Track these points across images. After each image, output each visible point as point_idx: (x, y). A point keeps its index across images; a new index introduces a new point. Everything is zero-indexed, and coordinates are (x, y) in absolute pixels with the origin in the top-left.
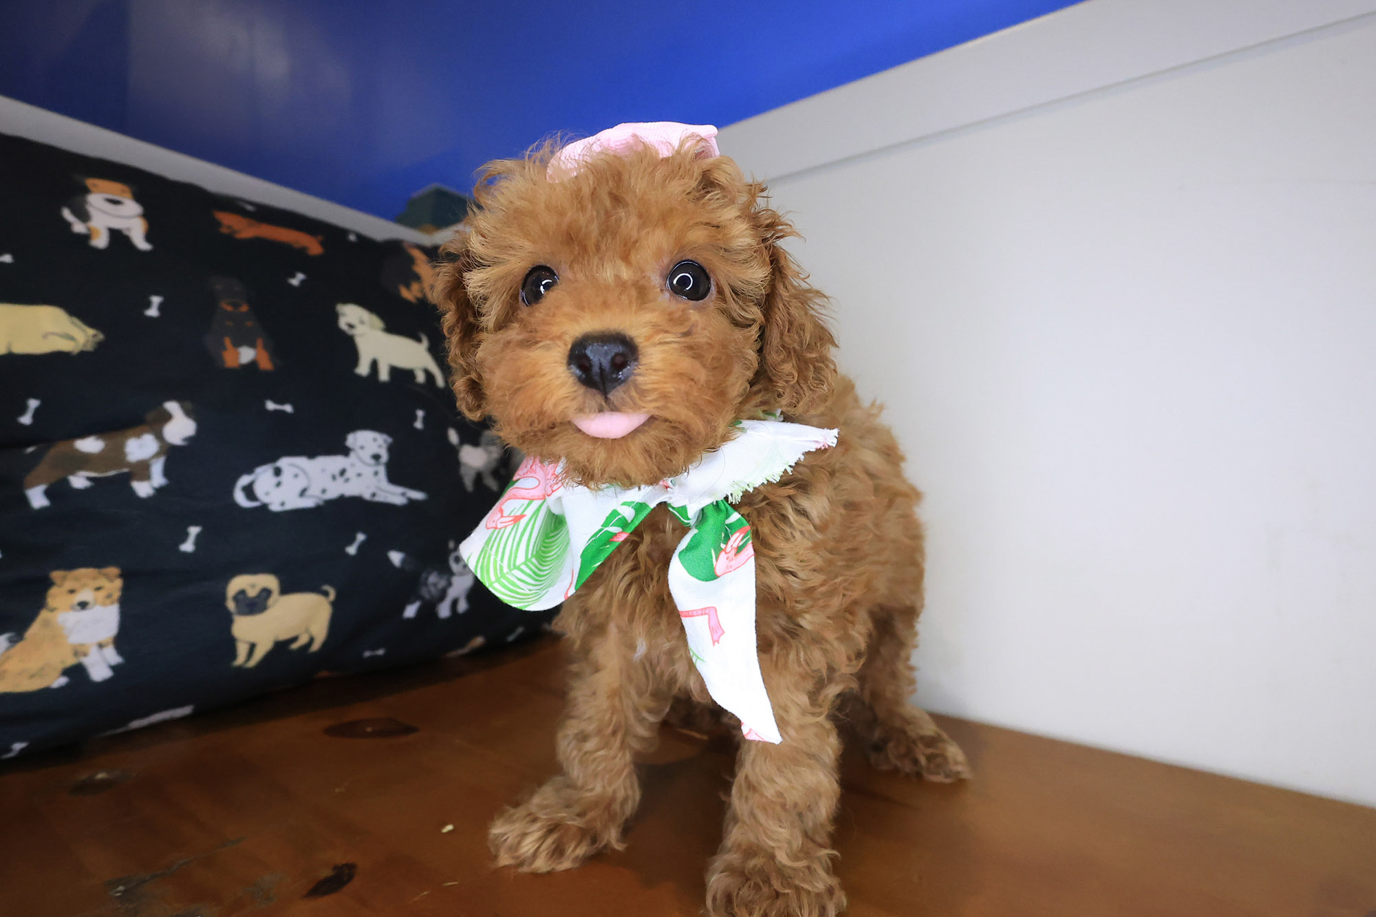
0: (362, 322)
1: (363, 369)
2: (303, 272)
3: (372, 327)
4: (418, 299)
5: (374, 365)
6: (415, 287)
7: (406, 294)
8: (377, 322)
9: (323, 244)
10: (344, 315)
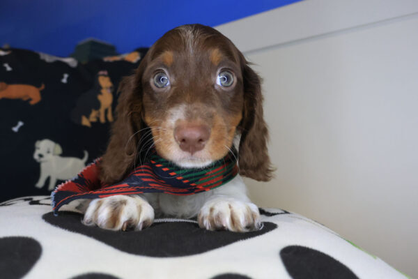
0: (48, 152)
3: (54, 154)
4: (92, 123)
5: (48, 181)
6: (94, 114)
7: (85, 122)
8: (59, 149)
9: (42, 93)
10: (39, 149)
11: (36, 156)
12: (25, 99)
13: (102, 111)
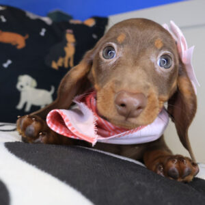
0: (27, 84)
1: (20, 106)
2: (11, 60)
11: (18, 86)
12: (14, 44)
13: (66, 58)
